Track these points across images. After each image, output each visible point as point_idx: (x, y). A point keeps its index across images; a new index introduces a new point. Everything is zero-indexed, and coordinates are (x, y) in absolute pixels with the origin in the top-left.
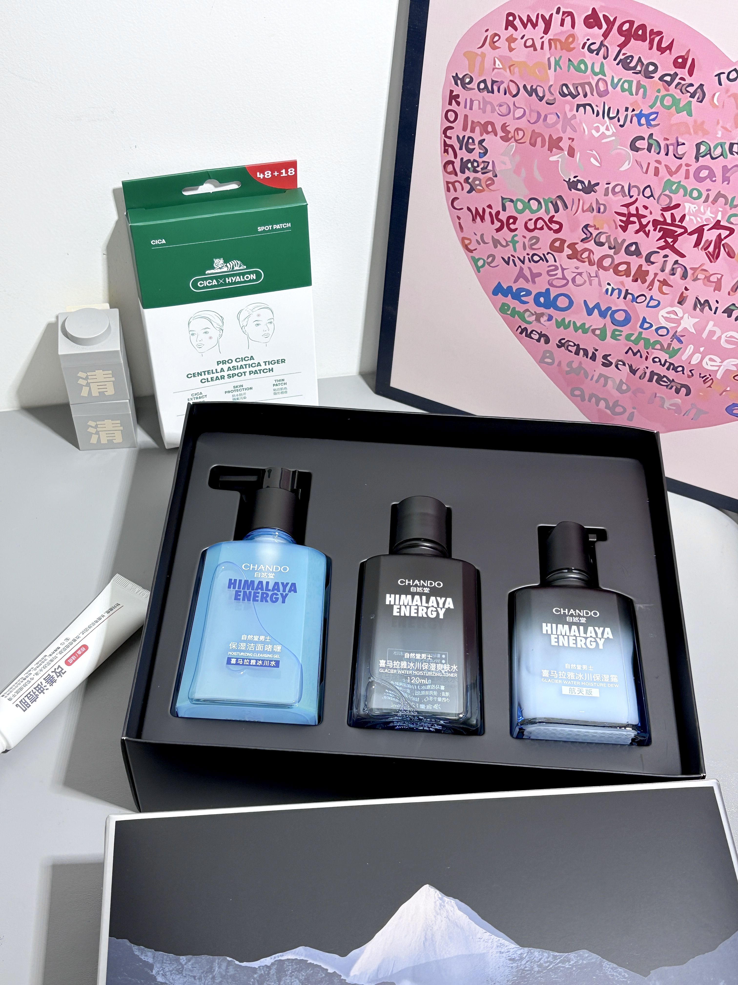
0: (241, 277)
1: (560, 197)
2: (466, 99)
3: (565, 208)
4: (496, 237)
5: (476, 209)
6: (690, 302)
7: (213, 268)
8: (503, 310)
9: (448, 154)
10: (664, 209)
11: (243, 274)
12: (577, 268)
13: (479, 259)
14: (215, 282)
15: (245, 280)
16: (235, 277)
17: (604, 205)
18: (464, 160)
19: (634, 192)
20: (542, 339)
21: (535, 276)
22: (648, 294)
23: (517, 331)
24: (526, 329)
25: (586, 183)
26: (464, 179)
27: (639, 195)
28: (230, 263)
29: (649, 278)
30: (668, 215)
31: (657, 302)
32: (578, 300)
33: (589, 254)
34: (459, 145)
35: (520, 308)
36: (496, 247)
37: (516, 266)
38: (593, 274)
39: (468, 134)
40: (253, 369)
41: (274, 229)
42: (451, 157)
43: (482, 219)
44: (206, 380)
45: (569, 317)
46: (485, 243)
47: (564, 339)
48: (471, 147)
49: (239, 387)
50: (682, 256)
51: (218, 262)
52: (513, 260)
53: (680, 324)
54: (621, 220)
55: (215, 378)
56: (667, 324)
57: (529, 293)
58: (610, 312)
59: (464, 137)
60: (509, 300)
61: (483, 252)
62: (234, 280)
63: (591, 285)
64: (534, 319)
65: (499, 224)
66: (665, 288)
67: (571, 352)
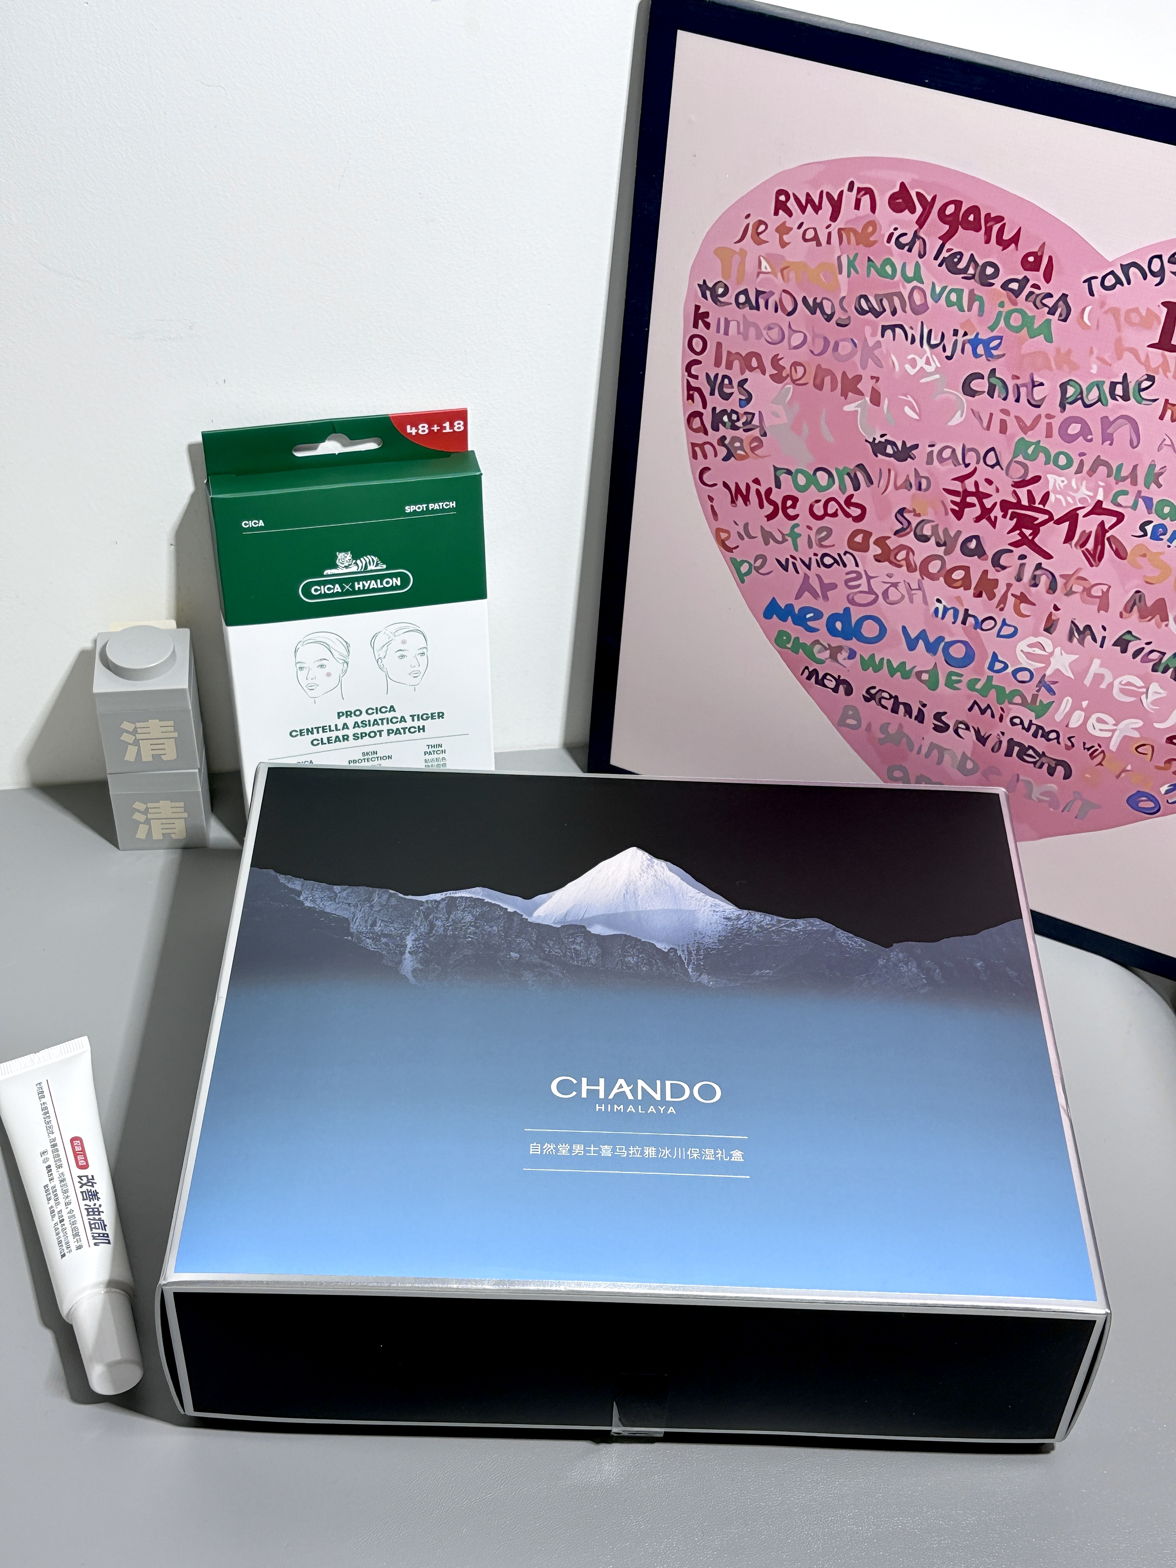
0: (379, 581)
1: (861, 467)
2: (719, 319)
3: (870, 484)
4: (766, 529)
5: (737, 484)
6: (1063, 628)
7: (335, 566)
8: (780, 641)
9: (693, 401)
10: (1018, 485)
11: (382, 577)
12: (890, 576)
13: (743, 562)
14: (337, 589)
15: (384, 587)
16: (369, 582)
17: (927, 478)
18: (718, 411)
19: (971, 458)
20: (841, 688)
21: (826, 588)
22: (999, 617)
23: (802, 674)
24: (815, 672)
25: (900, 445)
26: (718, 440)
27: (978, 463)
28: (362, 559)
29: (1000, 591)
30: (1023, 493)
31: (1012, 630)
32: (894, 626)
33: (908, 554)
34: (709, 388)
35: (807, 638)
36: (767, 543)
37: (797, 572)
38: (914, 585)
39: (722, 371)
40: (394, 727)
41: (430, 509)
42: (698, 406)
43: (746, 500)
44: (320, 742)
45: (881, 651)
46: (750, 537)
47: (874, 688)
48: (727, 391)
49: (370, 754)
50: (1048, 556)
51: (344, 558)
52: (794, 564)
53: (1049, 664)
54: (953, 502)
55: (333, 739)
56: (1029, 664)
57: (818, 615)
58: (942, 644)
59: (717, 376)
60: (789, 626)
61: (748, 550)
62: (367, 585)
63: (911, 601)
64: (828, 656)
65: (771, 508)
66: (1023, 607)
67: (886, 708)
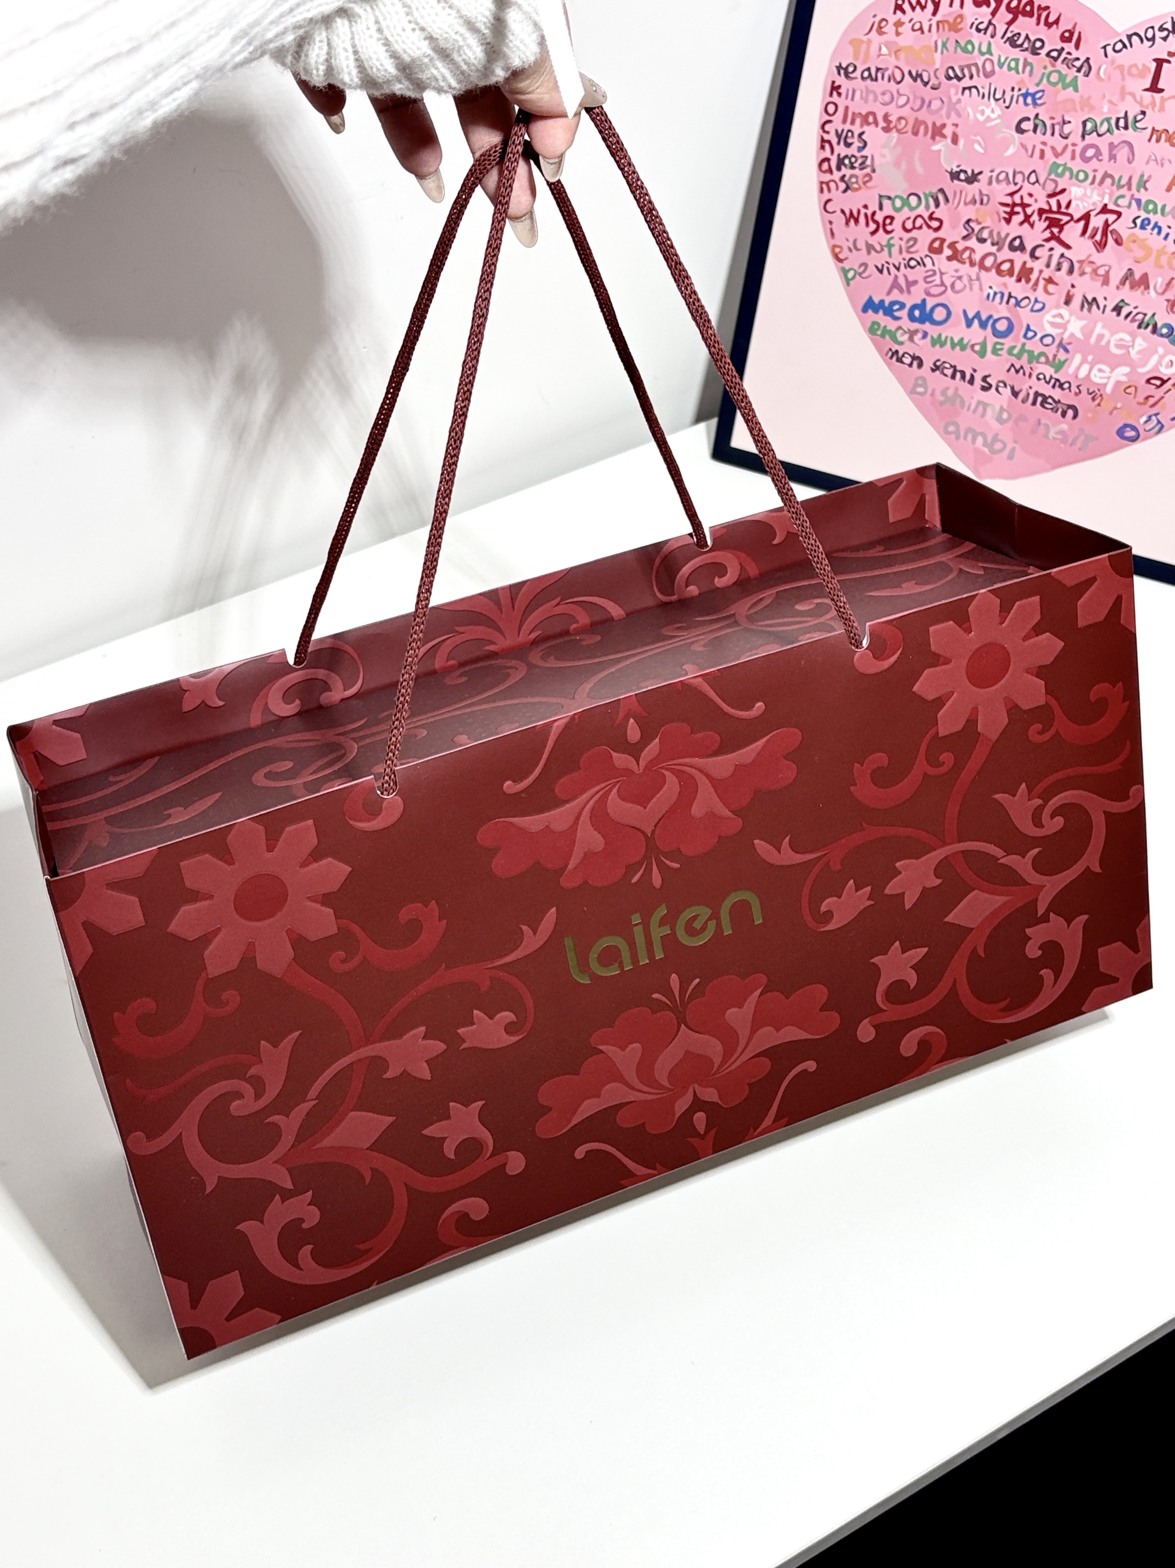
1: (941, 190)
2: (848, 90)
3: (946, 202)
4: (870, 242)
5: (851, 210)
6: (1077, 301)
8: (873, 330)
9: (824, 150)
10: (1050, 196)
12: (957, 271)
13: (850, 270)
17: (987, 195)
18: (842, 156)
19: (1019, 178)
20: (915, 363)
21: (911, 284)
22: (1033, 296)
23: (887, 355)
24: (897, 352)
25: (970, 173)
26: (840, 178)
27: (1023, 181)
29: (1034, 277)
30: (1053, 202)
31: (1041, 305)
32: (957, 312)
33: (970, 254)
34: (837, 140)
35: (893, 326)
36: (869, 253)
37: (889, 273)
38: (974, 277)
39: (847, 127)
42: (828, 153)
43: (857, 221)
45: (946, 331)
46: (857, 250)
47: (938, 360)
48: (850, 141)
50: (1068, 247)
52: (888, 268)
53: (1065, 329)
54: (1005, 212)
56: (1052, 331)
57: (902, 306)
58: (991, 322)
59: (843, 130)
60: (880, 317)
61: (855, 260)
63: (971, 289)
64: (907, 338)
65: (875, 226)
66: (1051, 288)
67: (946, 375)
